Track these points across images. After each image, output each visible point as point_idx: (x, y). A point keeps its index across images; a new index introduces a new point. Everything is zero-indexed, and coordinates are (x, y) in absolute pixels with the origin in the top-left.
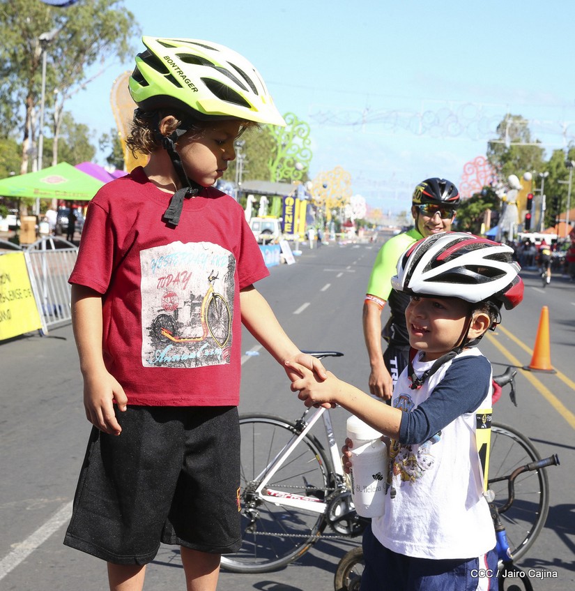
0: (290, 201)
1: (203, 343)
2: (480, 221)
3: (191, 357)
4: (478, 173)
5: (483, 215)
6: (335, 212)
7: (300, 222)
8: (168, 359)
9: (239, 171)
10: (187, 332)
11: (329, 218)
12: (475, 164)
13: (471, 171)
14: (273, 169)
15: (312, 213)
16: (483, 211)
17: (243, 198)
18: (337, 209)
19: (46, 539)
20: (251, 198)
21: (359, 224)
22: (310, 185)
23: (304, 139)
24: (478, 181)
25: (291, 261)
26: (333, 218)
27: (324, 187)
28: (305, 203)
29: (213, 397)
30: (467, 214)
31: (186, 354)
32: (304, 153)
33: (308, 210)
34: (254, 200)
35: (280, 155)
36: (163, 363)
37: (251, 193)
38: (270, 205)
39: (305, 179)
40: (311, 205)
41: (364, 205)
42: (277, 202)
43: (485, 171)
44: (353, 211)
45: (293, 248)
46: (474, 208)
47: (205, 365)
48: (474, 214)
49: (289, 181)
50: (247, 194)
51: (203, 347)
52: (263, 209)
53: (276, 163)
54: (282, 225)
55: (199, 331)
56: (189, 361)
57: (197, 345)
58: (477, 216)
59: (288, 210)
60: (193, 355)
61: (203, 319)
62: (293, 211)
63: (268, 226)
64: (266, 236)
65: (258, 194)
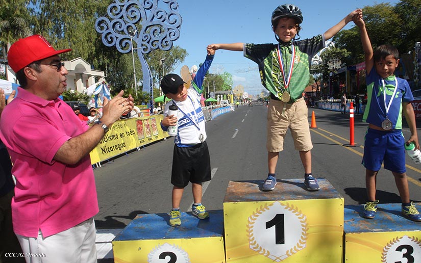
0: (229, 95)
7: (232, 100)
9: (214, 89)
11: (239, 98)
14: (223, 87)
18: (241, 96)
20: (218, 96)
21: (247, 99)
23: (230, 79)
25: (233, 110)
27: (237, 90)
28: (233, 95)
32: (231, 82)
33: (233, 97)
35: (224, 83)
39: (231, 89)
41: (247, 94)
42: (225, 96)
44: (245, 96)
49: (227, 90)
50: (217, 95)
52: (222, 98)
59: (228, 97)
62: (230, 98)
63: (225, 102)
64: (225, 105)
65: (220, 94)
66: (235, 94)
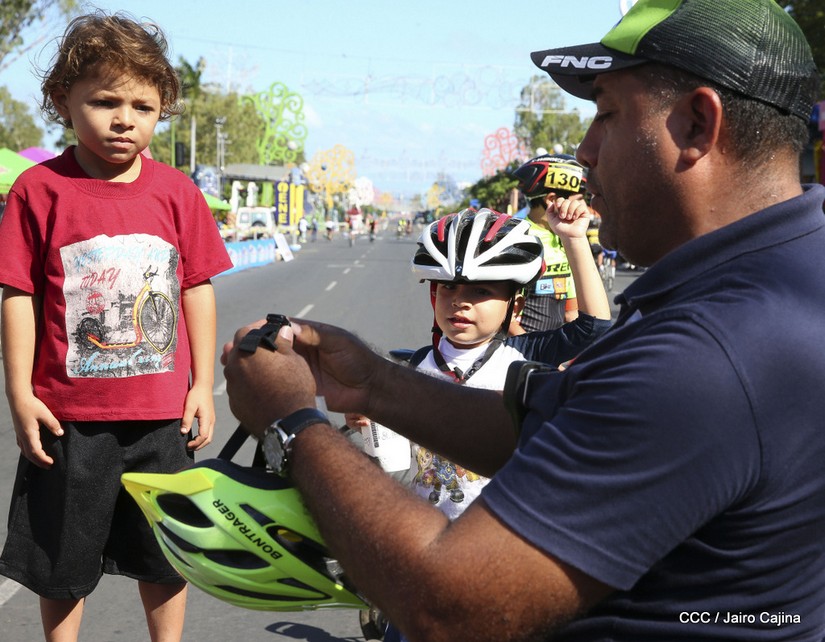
0: (283, 187)
1: (136, 349)
2: (506, 202)
3: (121, 365)
4: (501, 146)
5: (509, 196)
6: (337, 198)
7: (297, 210)
8: (95, 368)
9: (221, 153)
10: (115, 337)
11: (331, 206)
12: (498, 137)
13: (493, 144)
14: (261, 150)
15: (311, 199)
16: (509, 191)
17: (227, 185)
18: (340, 195)
19: (13, 593)
20: (237, 185)
21: (366, 210)
22: (306, 167)
23: (297, 113)
24: (502, 157)
25: (288, 258)
26: (335, 205)
27: (323, 169)
28: (301, 189)
29: (149, 410)
30: (491, 193)
31: (116, 362)
32: (297, 130)
33: (305, 197)
34: (241, 187)
35: (269, 133)
36: (89, 372)
37: (237, 179)
38: (260, 192)
39: (300, 158)
40: (309, 189)
41: (370, 188)
42: (268, 189)
43: (509, 145)
44: (360, 195)
45: (290, 242)
46: (499, 187)
47: (138, 373)
48: (499, 194)
49: (281, 163)
50: (231, 180)
51: (137, 353)
52: (251, 199)
53: (265, 142)
54: (276, 215)
55: (131, 336)
56: (119, 369)
57: (129, 352)
58: (502, 197)
59: (282, 198)
60: (123, 363)
61: (135, 322)
62: (288, 198)
63: (259, 217)
64: (258, 229)
65: (245, 180)
66: (315, 182)
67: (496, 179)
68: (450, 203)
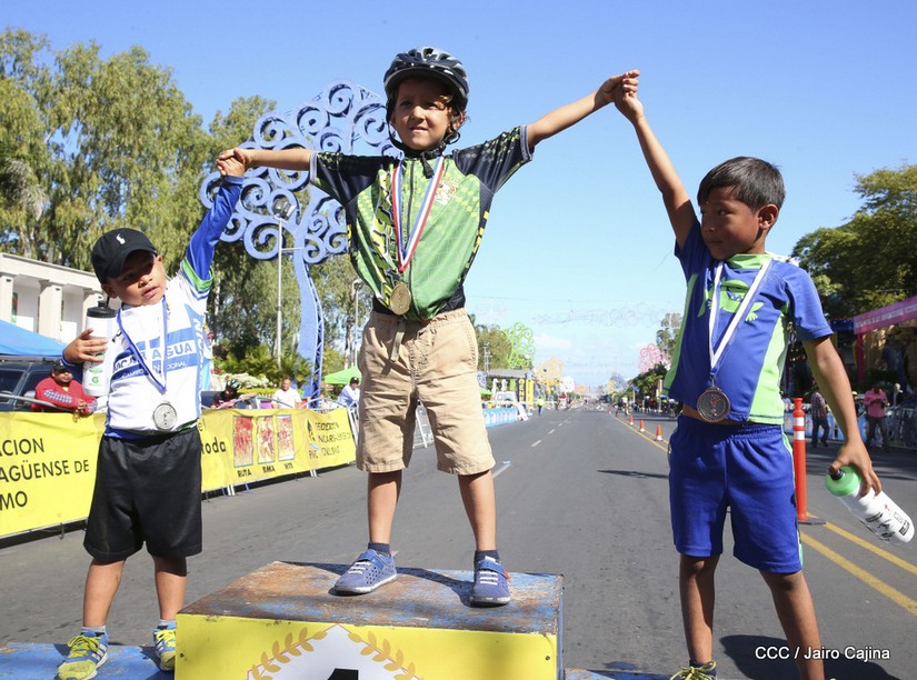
0: (522, 381)
2: (655, 388)
4: (651, 355)
6: (553, 389)
7: (530, 395)
9: (486, 363)
11: (550, 393)
12: (648, 349)
14: (509, 361)
15: (538, 389)
16: (657, 381)
17: (490, 381)
18: (554, 387)
20: (495, 380)
21: (570, 395)
22: (535, 370)
23: (529, 339)
24: (651, 361)
25: (526, 419)
26: (552, 392)
27: (545, 371)
28: (532, 382)
30: (645, 384)
32: (530, 349)
33: (534, 388)
34: (498, 382)
35: (513, 351)
37: (496, 377)
38: (508, 385)
39: (531, 367)
40: (537, 384)
41: (573, 383)
42: (513, 383)
43: (656, 353)
44: (567, 386)
45: (527, 411)
46: (650, 379)
48: (650, 383)
49: (521, 368)
50: (493, 378)
52: (504, 388)
53: (511, 357)
54: (518, 396)
58: (652, 384)
59: (521, 387)
62: (525, 387)
63: (508, 397)
64: (508, 403)
65: (500, 378)
66: (541, 380)
67: (648, 374)
68: (621, 390)
